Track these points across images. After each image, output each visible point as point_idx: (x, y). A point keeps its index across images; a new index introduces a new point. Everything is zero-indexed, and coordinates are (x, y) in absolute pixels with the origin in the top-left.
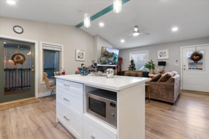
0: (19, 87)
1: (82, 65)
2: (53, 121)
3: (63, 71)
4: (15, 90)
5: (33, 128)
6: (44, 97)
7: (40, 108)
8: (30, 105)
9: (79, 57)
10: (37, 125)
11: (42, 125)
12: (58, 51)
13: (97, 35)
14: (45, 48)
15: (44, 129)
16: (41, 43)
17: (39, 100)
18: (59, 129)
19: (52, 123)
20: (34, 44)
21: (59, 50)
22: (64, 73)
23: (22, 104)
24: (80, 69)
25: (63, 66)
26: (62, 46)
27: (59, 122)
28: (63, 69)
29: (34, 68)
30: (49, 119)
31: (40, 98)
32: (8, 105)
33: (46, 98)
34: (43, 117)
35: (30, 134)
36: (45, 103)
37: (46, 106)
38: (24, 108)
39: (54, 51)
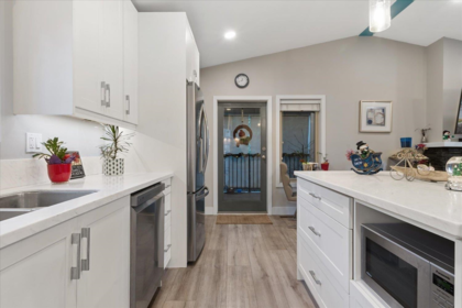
0: (245, 188)
1: (360, 144)
2: (292, 273)
3: (323, 161)
4: (239, 192)
5: (256, 271)
6: (282, 217)
7: (272, 238)
8: (257, 227)
9: (370, 122)
10: (263, 269)
11: (270, 272)
12: (314, 112)
13: (444, 39)
14: (285, 109)
15: (274, 282)
16: (278, 97)
17: (273, 221)
18: (300, 295)
19: (290, 277)
20: (265, 103)
21: (315, 108)
22: (325, 167)
23: (246, 221)
24: (353, 157)
25: (324, 149)
26: (323, 97)
27: (303, 282)
28: (324, 155)
29: (265, 152)
30: (284, 265)
31: (274, 217)
32: (228, 216)
33: (286, 220)
34: (274, 256)
35: (249, 279)
36: (283, 229)
37: (282, 237)
38: (248, 228)
39: (307, 114)
